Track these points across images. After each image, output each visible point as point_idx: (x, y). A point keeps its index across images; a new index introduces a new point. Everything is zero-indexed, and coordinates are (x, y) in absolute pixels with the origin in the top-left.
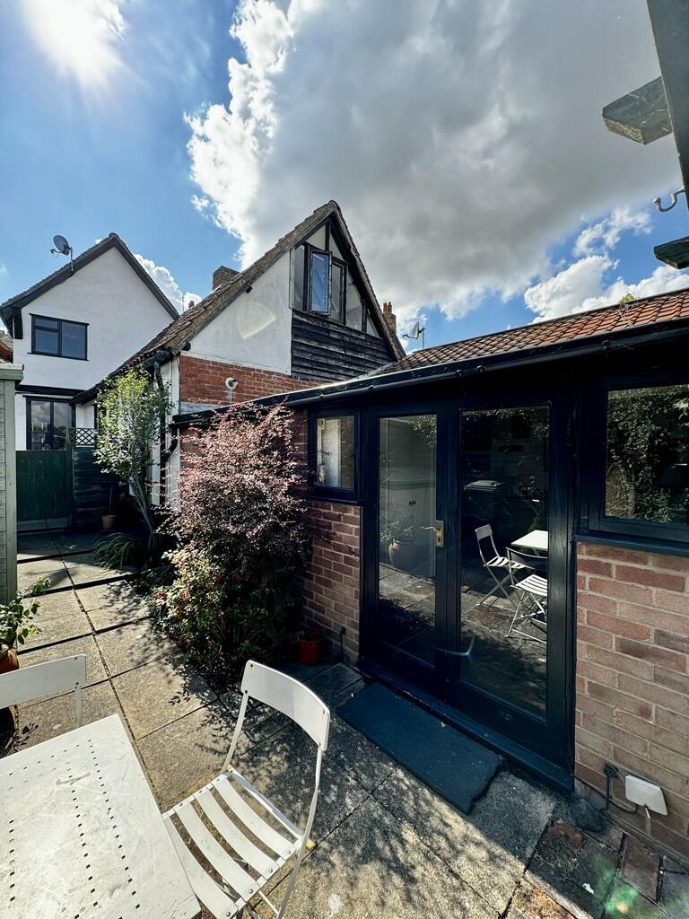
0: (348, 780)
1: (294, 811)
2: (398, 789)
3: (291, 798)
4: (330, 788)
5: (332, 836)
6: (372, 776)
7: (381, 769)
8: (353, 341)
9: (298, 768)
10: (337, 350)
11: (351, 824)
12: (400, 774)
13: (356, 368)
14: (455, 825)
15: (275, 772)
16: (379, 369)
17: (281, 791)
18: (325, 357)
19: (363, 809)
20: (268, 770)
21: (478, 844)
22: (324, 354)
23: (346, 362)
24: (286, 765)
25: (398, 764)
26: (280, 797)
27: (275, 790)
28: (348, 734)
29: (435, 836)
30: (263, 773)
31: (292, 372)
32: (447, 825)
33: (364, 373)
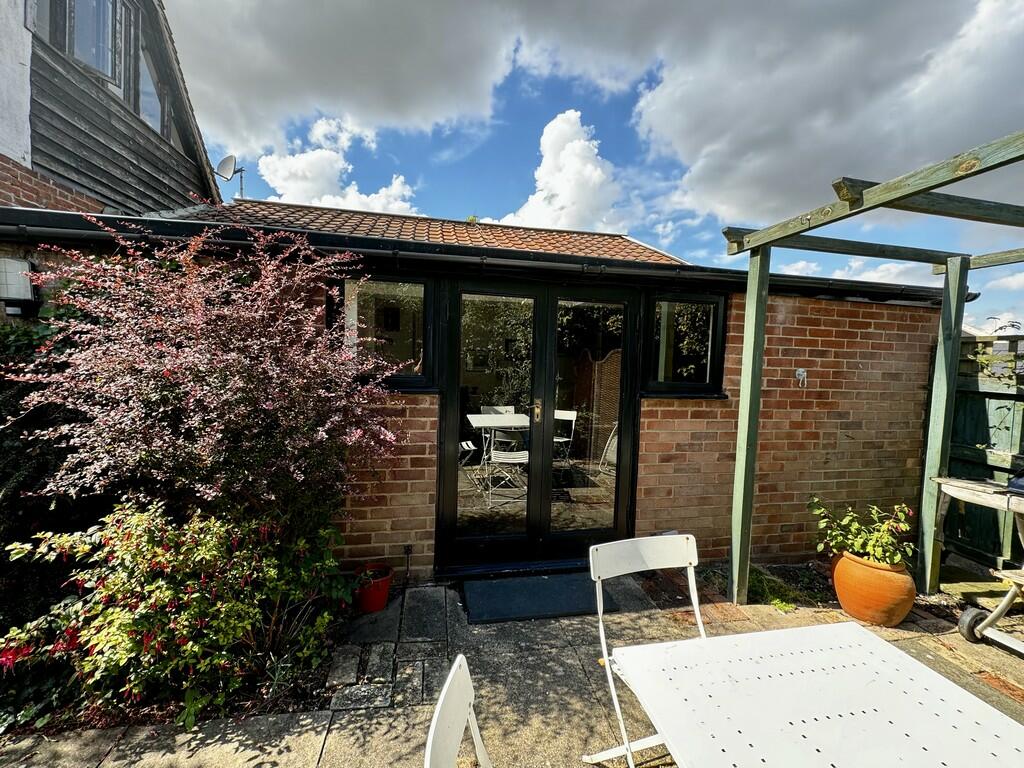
0: (550, 653)
1: (556, 701)
2: (578, 629)
3: (540, 698)
4: (550, 667)
5: (594, 686)
6: (556, 637)
7: (554, 629)
8: (151, 149)
9: (511, 679)
10: (124, 153)
11: (592, 669)
12: (566, 622)
13: (156, 197)
14: (622, 620)
15: (502, 698)
16: (190, 209)
17: (528, 702)
18: (102, 157)
19: (583, 657)
20: (495, 703)
21: (639, 618)
22: (101, 152)
23: (141, 181)
24: (500, 686)
25: (557, 617)
26: (534, 706)
27: (522, 707)
28: (502, 629)
29: (624, 632)
30: (496, 708)
31: (33, 163)
32: (620, 623)
33: (168, 208)
